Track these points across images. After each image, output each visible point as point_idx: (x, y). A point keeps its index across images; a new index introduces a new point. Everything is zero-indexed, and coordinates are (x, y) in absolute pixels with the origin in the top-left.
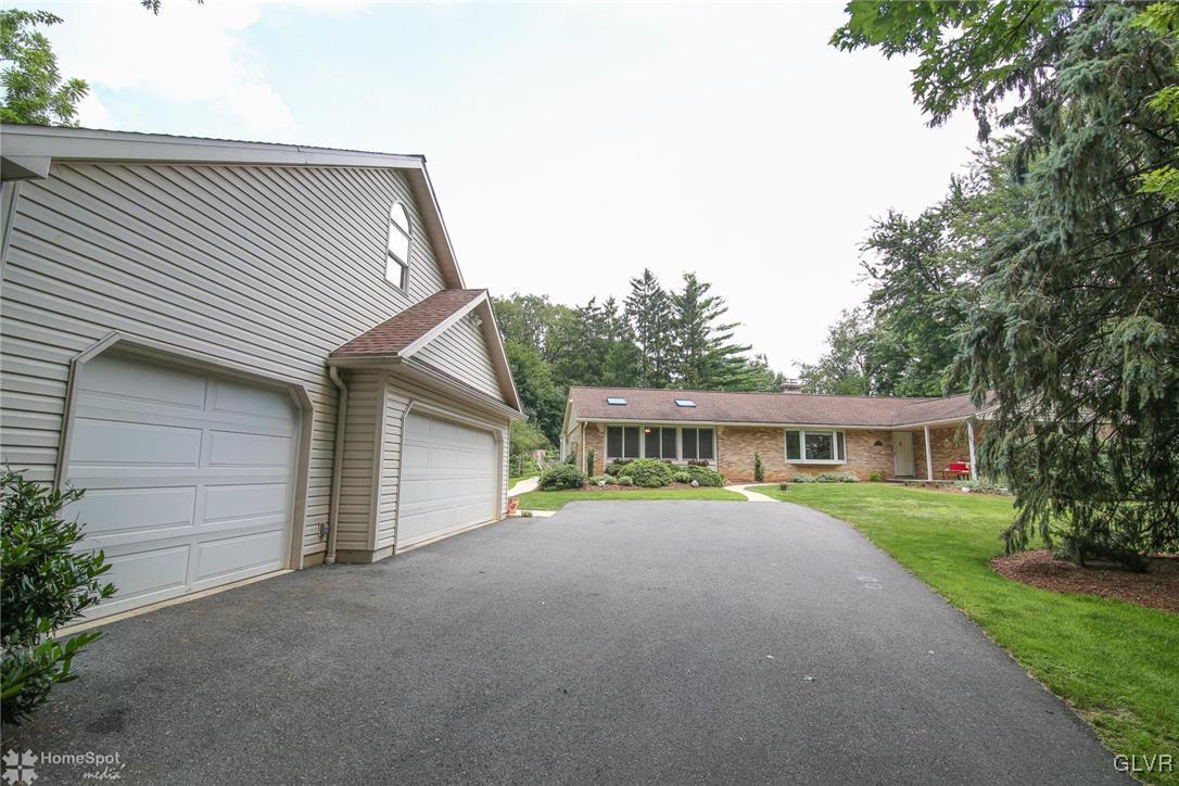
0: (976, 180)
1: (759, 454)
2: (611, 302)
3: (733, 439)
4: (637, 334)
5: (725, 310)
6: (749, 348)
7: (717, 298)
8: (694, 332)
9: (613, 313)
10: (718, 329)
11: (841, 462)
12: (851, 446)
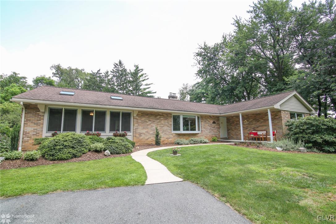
0: (231, 36)
1: (158, 128)
2: (107, 72)
3: (143, 119)
4: (116, 84)
5: (148, 79)
6: (155, 93)
7: (145, 74)
8: (137, 86)
9: (108, 77)
10: (145, 85)
11: (200, 132)
12: (203, 123)
